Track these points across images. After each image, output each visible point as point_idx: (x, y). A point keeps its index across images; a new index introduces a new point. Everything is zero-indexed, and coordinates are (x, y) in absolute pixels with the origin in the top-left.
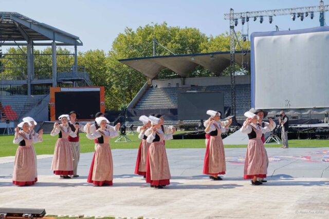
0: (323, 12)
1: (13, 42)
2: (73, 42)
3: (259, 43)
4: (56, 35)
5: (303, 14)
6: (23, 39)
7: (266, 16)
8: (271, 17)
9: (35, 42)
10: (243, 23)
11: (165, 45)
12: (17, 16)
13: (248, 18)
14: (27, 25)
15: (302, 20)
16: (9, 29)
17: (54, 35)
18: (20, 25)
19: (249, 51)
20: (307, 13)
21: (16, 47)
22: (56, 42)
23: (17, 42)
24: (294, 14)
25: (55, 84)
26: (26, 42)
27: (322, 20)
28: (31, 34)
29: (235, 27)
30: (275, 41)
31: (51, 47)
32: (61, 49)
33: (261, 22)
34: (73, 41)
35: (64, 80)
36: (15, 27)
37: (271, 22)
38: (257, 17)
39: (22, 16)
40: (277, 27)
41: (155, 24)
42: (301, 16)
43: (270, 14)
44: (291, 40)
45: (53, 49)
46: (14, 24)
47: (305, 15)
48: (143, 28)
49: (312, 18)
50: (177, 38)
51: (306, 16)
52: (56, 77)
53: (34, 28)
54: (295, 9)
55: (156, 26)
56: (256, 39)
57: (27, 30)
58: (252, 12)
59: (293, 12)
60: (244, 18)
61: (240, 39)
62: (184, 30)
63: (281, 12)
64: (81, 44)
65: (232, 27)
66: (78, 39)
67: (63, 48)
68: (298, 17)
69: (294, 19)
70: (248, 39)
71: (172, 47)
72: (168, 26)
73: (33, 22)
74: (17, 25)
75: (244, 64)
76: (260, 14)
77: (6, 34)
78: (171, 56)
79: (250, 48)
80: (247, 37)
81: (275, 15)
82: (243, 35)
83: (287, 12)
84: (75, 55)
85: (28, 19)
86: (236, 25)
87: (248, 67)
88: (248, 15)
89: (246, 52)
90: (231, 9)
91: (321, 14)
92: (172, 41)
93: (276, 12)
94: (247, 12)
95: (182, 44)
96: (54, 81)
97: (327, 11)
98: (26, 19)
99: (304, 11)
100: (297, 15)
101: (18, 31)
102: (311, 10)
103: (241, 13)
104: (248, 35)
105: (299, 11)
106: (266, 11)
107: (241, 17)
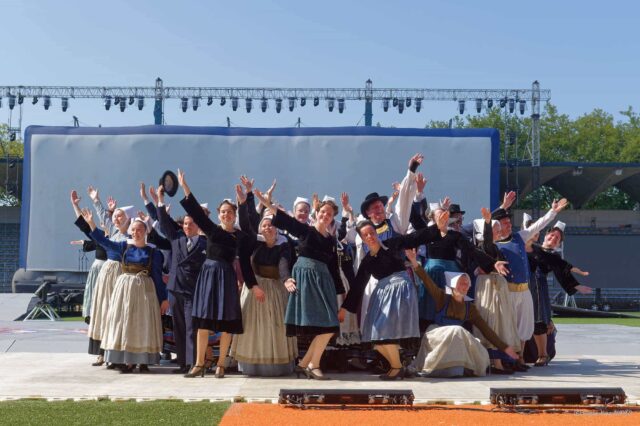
0: (161, 99)
3: (41, 144)
5: (124, 99)
7: (55, 97)
8: (66, 99)
10: (12, 107)
13: (21, 102)
15: (122, 109)
19: (21, 161)
20: (132, 98)
24: (110, 97)
27: (158, 113)
30: (70, 145)
33: (47, 107)
37: (64, 109)
38: (40, 96)
40: (76, 119)
42: (121, 102)
43: (65, 93)
44: (101, 145)
47: (128, 101)
49: (141, 108)
51: (131, 104)
54: (110, 89)
56: (35, 138)
58: (29, 87)
59: (108, 93)
60: (14, 97)
61: (6, 137)
63: (85, 92)
68: (116, 103)
69: (108, 107)
70: (20, 137)
75: (9, 185)
76: (44, 92)
79: (22, 155)
80: (17, 135)
81: (73, 97)
82: (9, 130)
83: (96, 92)
87: (18, 190)
88: (23, 93)
89: (15, 161)
91: (157, 102)
93: (76, 93)
94: (21, 87)
97: (168, 97)
99: (127, 93)
100: (113, 101)
102: (140, 93)
103: (9, 88)
104: (19, 130)
105: (118, 93)
106: (56, 88)
107: (9, 95)
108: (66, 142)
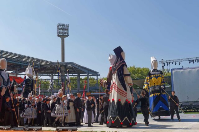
1: (72, 74)
3: (175, 73)
4: (89, 72)
5: (194, 60)
6: (76, 73)
7: (177, 62)
9: (80, 74)
10: (168, 65)
11: (135, 75)
12: (73, 64)
13: (170, 64)
14: (78, 67)
15: (194, 63)
18: (75, 67)
19: (171, 77)
20: (196, 60)
21: (73, 77)
22: (89, 74)
25: (89, 91)
26: (77, 74)
28: (79, 71)
29: (164, 67)
30: (182, 72)
31: (87, 76)
32: (91, 77)
33: (175, 64)
34: (96, 74)
35: (92, 90)
36: (73, 68)
37: (180, 64)
39: (75, 64)
40: (182, 66)
41: (130, 66)
42: (193, 61)
43: (180, 61)
44: (189, 72)
45: (88, 77)
46: (72, 67)
47: (195, 61)
49: (198, 62)
50: (139, 72)
52: (89, 88)
53: (80, 68)
54: (190, 58)
55: (130, 67)
57: (77, 69)
58: (171, 60)
59: (190, 60)
61: (167, 72)
62: (142, 69)
63: (184, 60)
64: (99, 75)
65: (163, 67)
66: (98, 73)
67: (92, 77)
69: (190, 63)
70: (170, 71)
71: (137, 76)
72: (135, 67)
73: (80, 66)
76: (175, 61)
78: (137, 79)
82: (167, 70)
83: (187, 60)
84: (97, 79)
85: (78, 65)
86: (165, 66)
87: (170, 84)
88: (170, 62)
90: (162, 59)
92: (137, 73)
93: (182, 60)
94: (169, 60)
95: (141, 74)
96: (88, 90)
98: (77, 65)
99: (195, 59)
100: (191, 61)
101: (74, 70)
102: (197, 59)
103: (167, 61)
104: (170, 70)
105: (192, 59)
106: (177, 60)
107: (167, 62)
108: (181, 72)
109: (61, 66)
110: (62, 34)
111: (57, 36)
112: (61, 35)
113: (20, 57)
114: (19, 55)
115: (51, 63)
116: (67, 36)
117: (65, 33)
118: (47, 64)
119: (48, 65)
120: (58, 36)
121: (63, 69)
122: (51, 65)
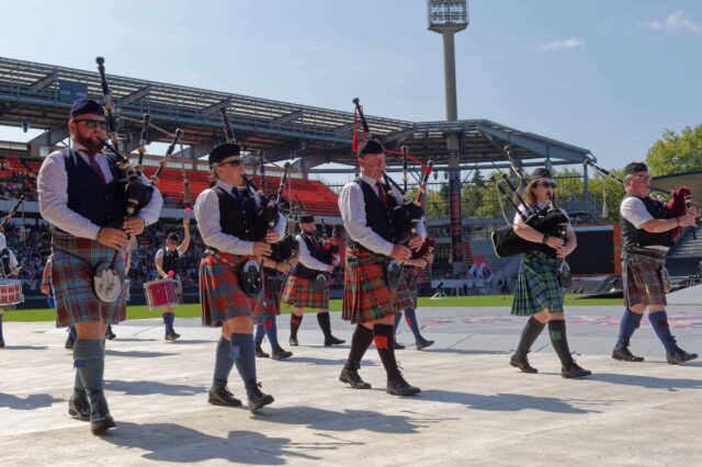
1: (490, 163)
2: (579, 158)
4: (551, 149)
9: (524, 161)
12: (486, 124)
14: (504, 137)
16: (480, 145)
17: (548, 149)
18: (494, 137)
21: (496, 171)
22: (553, 159)
23: (496, 163)
32: (566, 171)
34: (579, 155)
36: (487, 142)
39: (495, 125)
46: (484, 136)
48: (692, 129)
53: (514, 140)
64: (594, 161)
66: (589, 152)
67: (570, 168)
73: (513, 132)
74: (490, 138)
77: (478, 153)
84: (586, 176)
85: (504, 128)
98: (501, 129)
101: (494, 147)
109: (445, 136)
110: (444, 22)
111: (430, 29)
112: (441, 25)
113: (295, 112)
114: (289, 106)
115: (410, 128)
116: (464, 26)
117: (456, 15)
118: (395, 132)
119: (398, 136)
120: (433, 27)
121: (452, 144)
122: (408, 133)
